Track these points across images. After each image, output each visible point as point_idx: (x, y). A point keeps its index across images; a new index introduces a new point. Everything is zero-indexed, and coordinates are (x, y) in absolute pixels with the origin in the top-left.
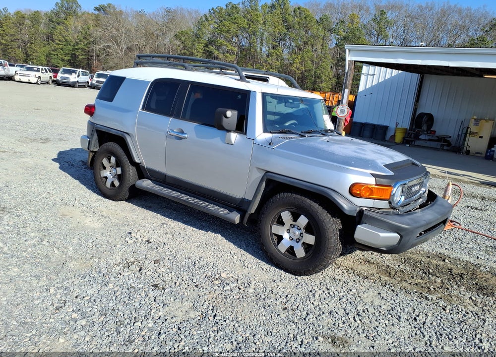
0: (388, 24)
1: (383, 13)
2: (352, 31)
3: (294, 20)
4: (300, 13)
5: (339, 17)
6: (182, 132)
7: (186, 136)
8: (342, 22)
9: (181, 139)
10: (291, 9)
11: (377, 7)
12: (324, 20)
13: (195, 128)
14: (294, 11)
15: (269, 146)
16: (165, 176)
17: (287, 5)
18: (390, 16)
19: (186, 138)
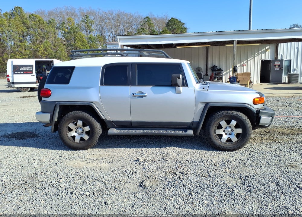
0: (92, 23)
1: (87, 17)
2: (72, 28)
3: (31, 23)
4: (34, 18)
5: (61, 20)
6: (143, 93)
7: (146, 94)
8: (64, 23)
9: (142, 97)
10: (27, 16)
11: (82, 14)
12: (51, 22)
13: (151, 89)
14: (29, 17)
15: (204, 90)
16: (131, 122)
17: (23, 13)
18: (91, 18)
19: (145, 96)
